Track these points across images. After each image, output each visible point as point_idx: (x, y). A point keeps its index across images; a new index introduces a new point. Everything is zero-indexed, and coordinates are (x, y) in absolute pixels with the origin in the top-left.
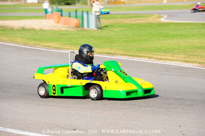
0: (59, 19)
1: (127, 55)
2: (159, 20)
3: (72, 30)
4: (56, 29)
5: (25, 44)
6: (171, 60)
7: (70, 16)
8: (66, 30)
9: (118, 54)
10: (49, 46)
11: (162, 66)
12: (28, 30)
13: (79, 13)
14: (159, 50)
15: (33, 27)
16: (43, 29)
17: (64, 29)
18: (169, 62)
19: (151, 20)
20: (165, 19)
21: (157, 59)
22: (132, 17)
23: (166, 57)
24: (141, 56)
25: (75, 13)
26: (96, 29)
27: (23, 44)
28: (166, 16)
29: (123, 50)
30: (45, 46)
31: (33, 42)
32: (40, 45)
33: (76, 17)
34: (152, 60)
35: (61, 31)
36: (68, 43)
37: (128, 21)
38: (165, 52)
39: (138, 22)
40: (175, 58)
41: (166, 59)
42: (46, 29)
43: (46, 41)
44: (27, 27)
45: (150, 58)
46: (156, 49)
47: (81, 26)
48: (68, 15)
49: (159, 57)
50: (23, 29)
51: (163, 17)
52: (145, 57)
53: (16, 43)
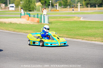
0: (29, 18)
1: (70, 38)
2: (79, 19)
3: (36, 24)
4: (28, 23)
5: (14, 31)
6: (95, 41)
7: (34, 17)
8: (33, 24)
9: (65, 37)
10: (27, 32)
11: (91, 44)
12: (14, 23)
13: (39, 15)
14: (86, 35)
15: (16, 22)
16: (21, 23)
17: (32, 23)
18: (94, 42)
19: (75, 19)
20: (82, 19)
21: (87, 40)
22: (65, 18)
23: (91, 39)
24: (78, 38)
25: (37, 15)
26: (48, 23)
27: (12, 31)
28: (82, 18)
29: (67, 35)
30: (25, 32)
31: (17, 30)
32: (22, 32)
33: (38, 17)
34: (84, 40)
35: (30, 24)
36: (36, 31)
37: (64, 20)
38: (90, 36)
39: (69, 20)
40: (96, 40)
41: (92, 40)
42: (23, 23)
43: (25, 30)
44: (13, 23)
45: (83, 39)
46: (84, 35)
47: (40, 22)
48: (33, 16)
49: (88, 39)
50: (11, 23)
51: (81, 18)
52: (80, 39)
53: (9, 30)
